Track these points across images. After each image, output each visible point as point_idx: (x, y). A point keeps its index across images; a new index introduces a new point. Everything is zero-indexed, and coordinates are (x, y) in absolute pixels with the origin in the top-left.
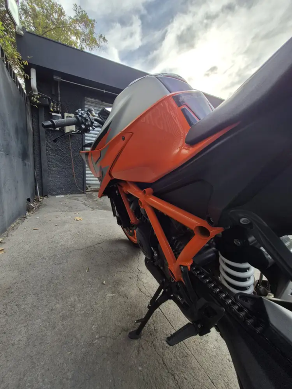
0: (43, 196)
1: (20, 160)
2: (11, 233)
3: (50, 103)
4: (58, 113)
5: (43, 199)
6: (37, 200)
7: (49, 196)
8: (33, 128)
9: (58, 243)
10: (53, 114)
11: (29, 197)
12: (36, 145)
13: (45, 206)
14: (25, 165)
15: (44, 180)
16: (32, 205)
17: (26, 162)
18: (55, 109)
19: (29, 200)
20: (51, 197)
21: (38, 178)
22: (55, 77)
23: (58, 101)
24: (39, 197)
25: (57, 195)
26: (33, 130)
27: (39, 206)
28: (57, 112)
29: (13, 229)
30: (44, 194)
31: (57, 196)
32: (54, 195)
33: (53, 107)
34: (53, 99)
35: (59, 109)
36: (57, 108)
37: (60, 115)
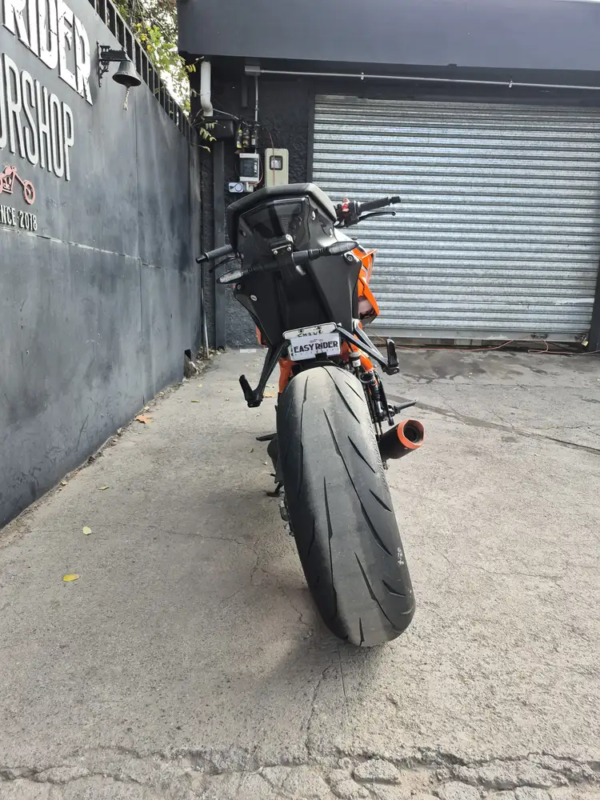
0: (215, 348)
1: (177, 271)
2: (159, 401)
3: (236, 129)
4: (253, 152)
5: (214, 354)
6: (203, 357)
7: (227, 348)
8: (201, 193)
9: (224, 422)
10: (243, 155)
11: (189, 347)
12: (205, 232)
13: (217, 367)
14: (185, 279)
15: (219, 313)
16: (194, 365)
17: (185, 273)
18: (246, 142)
19: (188, 353)
20: (230, 352)
21: (207, 305)
22: (248, 70)
23: (253, 123)
24: (208, 350)
25: (243, 347)
26: (202, 198)
27: (207, 367)
28: (250, 150)
29: (162, 397)
30: (217, 345)
31: (242, 351)
32: (237, 347)
33: (242, 139)
34: (242, 120)
35: (254, 142)
36: (250, 141)
37: (256, 156)
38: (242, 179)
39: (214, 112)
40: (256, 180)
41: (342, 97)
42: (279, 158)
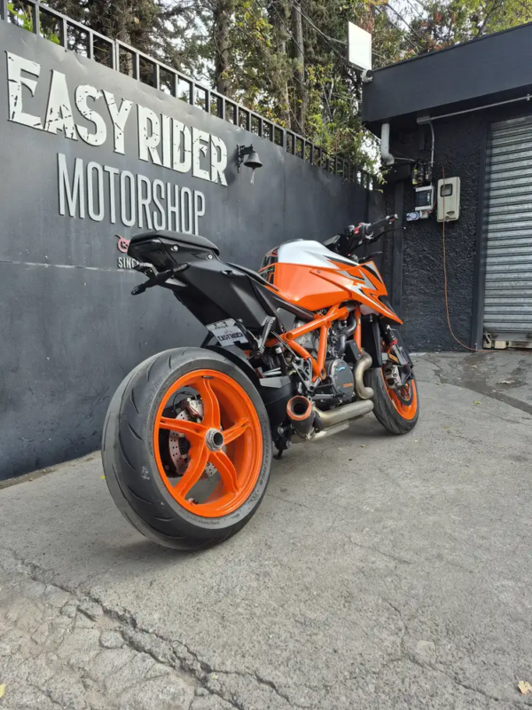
3: (412, 170)
4: (428, 185)
10: (418, 190)
18: (421, 179)
22: (420, 121)
28: (426, 183)
33: (417, 177)
34: (418, 161)
35: (427, 177)
36: (424, 177)
37: (430, 188)
38: (417, 209)
39: (395, 160)
40: (429, 207)
41: (522, 119)
42: (450, 186)
